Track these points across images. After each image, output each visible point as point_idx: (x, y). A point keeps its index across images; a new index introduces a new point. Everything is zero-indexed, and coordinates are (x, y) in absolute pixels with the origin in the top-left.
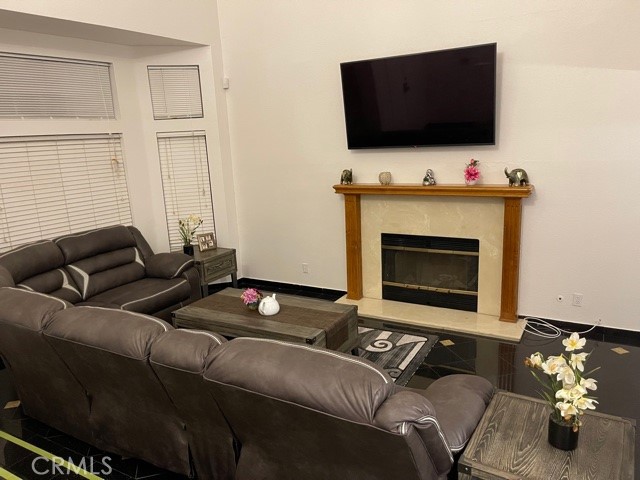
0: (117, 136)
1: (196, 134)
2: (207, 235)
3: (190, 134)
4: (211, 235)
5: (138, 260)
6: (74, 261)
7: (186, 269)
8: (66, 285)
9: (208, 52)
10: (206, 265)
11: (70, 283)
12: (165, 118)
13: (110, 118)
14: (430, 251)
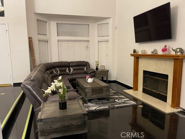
0: (88, 41)
1: (107, 40)
2: (103, 66)
3: (105, 40)
4: (104, 66)
5: (85, 69)
6: (71, 67)
7: (92, 72)
8: (67, 71)
9: (111, 19)
10: (97, 72)
11: (68, 71)
12: (100, 36)
13: (87, 37)
14: (155, 77)
